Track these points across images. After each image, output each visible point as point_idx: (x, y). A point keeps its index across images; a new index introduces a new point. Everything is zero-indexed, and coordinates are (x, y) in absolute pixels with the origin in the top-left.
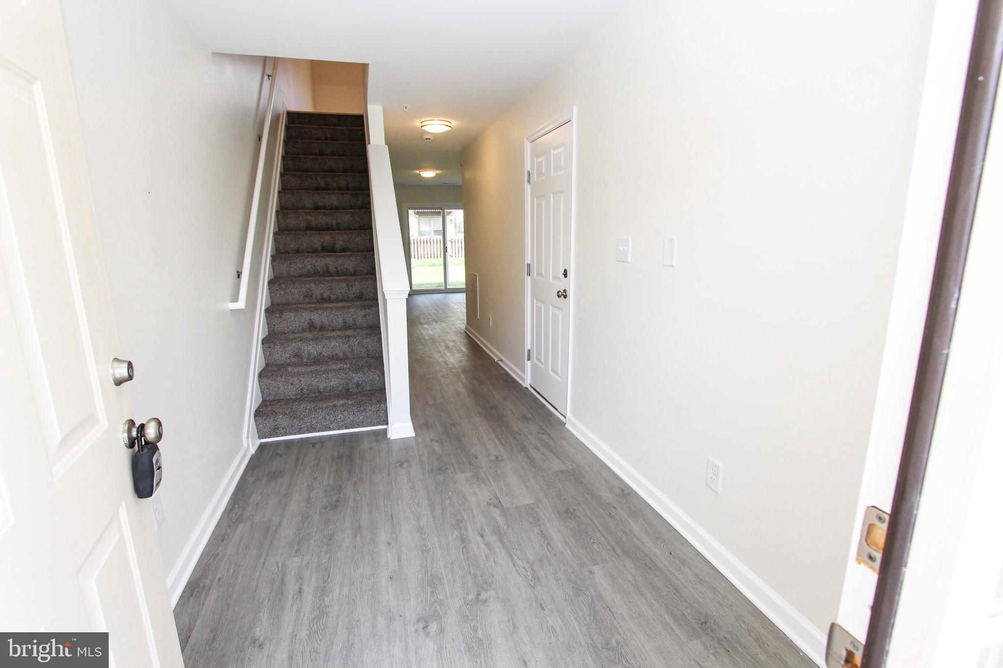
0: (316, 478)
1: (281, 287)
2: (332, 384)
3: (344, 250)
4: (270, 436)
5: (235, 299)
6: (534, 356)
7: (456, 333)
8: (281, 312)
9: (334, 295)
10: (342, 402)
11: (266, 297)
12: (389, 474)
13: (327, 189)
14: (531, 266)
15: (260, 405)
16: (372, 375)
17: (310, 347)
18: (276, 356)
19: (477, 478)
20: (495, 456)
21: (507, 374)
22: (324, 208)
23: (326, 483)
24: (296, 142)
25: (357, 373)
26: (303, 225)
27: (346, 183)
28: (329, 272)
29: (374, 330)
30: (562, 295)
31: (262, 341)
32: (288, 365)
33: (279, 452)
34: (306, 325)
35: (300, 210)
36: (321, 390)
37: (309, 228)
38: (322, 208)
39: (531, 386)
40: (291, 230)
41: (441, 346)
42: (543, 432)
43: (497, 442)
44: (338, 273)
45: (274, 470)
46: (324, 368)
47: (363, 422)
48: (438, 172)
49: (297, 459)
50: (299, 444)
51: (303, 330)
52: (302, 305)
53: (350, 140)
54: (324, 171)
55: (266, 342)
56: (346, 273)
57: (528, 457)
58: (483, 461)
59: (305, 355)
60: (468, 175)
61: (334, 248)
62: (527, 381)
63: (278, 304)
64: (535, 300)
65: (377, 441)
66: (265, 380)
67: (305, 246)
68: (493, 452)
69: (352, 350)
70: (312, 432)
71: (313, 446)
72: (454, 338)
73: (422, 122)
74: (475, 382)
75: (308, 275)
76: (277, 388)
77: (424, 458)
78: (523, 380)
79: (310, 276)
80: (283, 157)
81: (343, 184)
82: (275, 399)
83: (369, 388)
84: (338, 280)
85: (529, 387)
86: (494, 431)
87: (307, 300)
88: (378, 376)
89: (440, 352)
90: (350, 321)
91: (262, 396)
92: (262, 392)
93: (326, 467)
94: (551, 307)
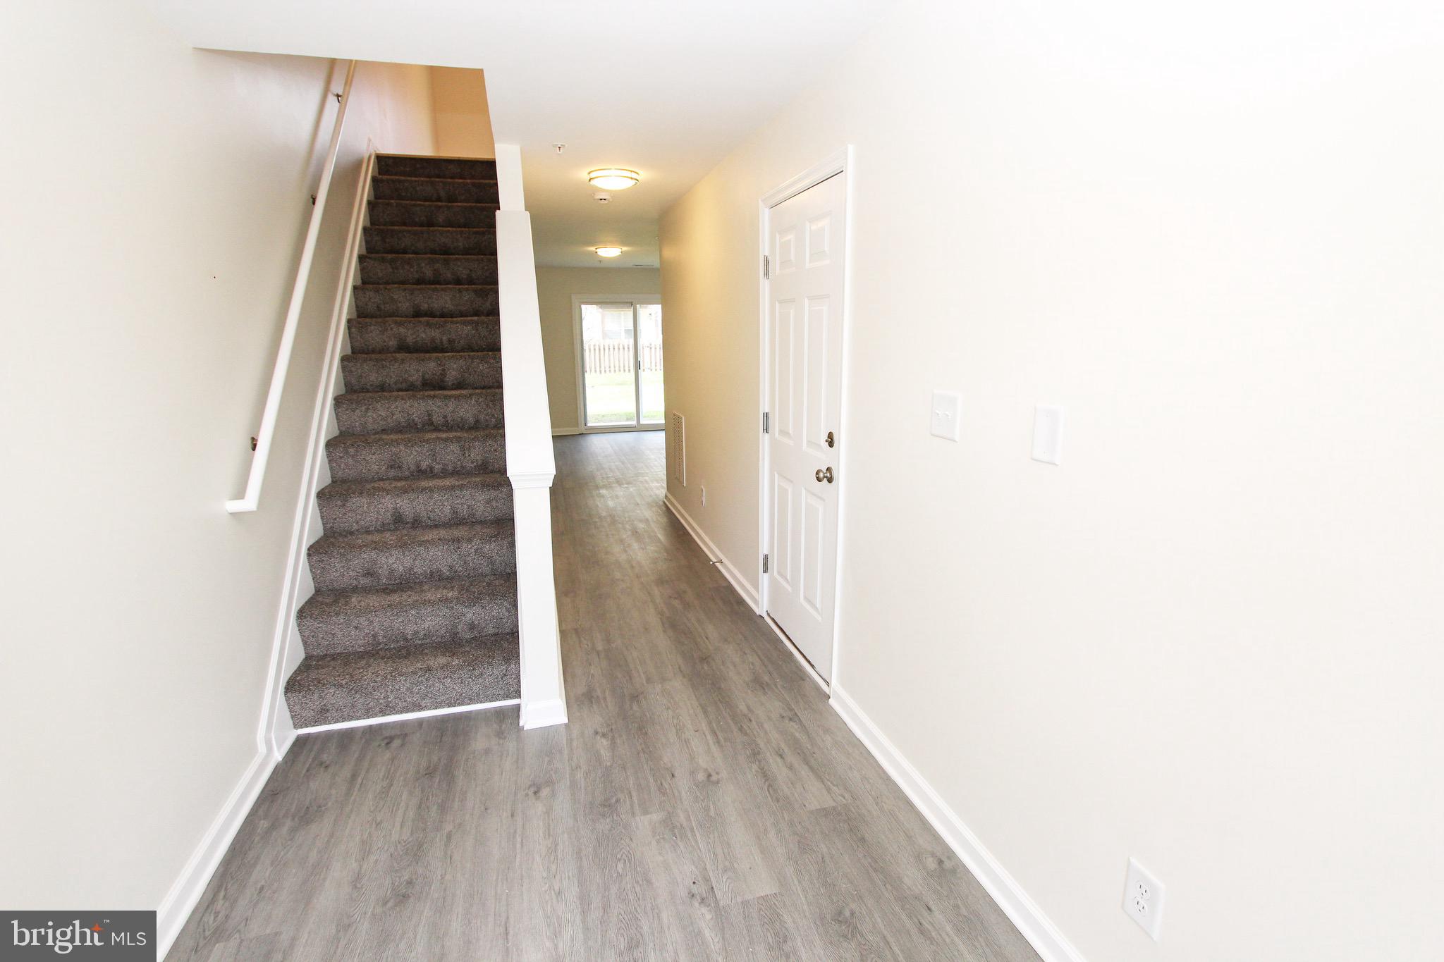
0: (381, 822)
1: (347, 452)
2: (427, 626)
3: (459, 385)
4: (316, 722)
5: (240, 494)
6: (774, 564)
7: (650, 505)
8: (345, 497)
9: (439, 463)
10: (442, 660)
11: (320, 471)
12: (513, 815)
13: (436, 281)
14: (770, 416)
15: (299, 667)
16: (496, 609)
17: (391, 560)
18: (334, 575)
19: (671, 829)
20: (706, 770)
21: (730, 588)
22: (431, 314)
23: (395, 837)
24: (388, 204)
25: (470, 607)
26: (393, 343)
27: (468, 272)
28: (432, 424)
29: (504, 525)
30: (824, 477)
31: (309, 550)
32: (355, 590)
33: (325, 757)
34: (388, 517)
35: (388, 319)
36: (409, 637)
37: (404, 348)
38: (426, 315)
39: (768, 615)
40: (373, 351)
41: (625, 529)
42: (790, 714)
43: (710, 737)
44: (448, 427)
45: (307, 803)
46: (414, 597)
47: (478, 695)
48: (625, 249)
49: (354, 776)
50: (364, 740)
51: (384, 528)
52: (381, 483)
53: (478, 201)
54: (433, 252)
55: (316, 551)
56: (461, 426)
57: (765, 775)
58: (683, 784)
59: (384, 572)
60: (668, 253)
61: (442, 381)
62: (761, 603)
63: (344, 481)
64: (776, 475)
65: (500, 734)
66: (308, 622)
67: (393, 380)
68: (703, 761)
69: (465, 563)
70: (388, 715)
71: (388, 744)
72: (648, 514)
73: (590, 173)
74: (676, 603)
75: (399, 429)
76: (330, 635)
77: (580, 775)
78: (756, 602)
79: (401, 432)
80: (365, 229)
81: (463, 272)
82: (328, 652)
83: (492, 631)
84: (446, 440)
85: (765, 615)
86: (705, 713)
87: (392, 473)
88: (508, 611)
89: (622, 541)
90: (464, 511)
91: (305, 650)
92: (305, 643)
93: (401, 796)
94: (804, 491)
